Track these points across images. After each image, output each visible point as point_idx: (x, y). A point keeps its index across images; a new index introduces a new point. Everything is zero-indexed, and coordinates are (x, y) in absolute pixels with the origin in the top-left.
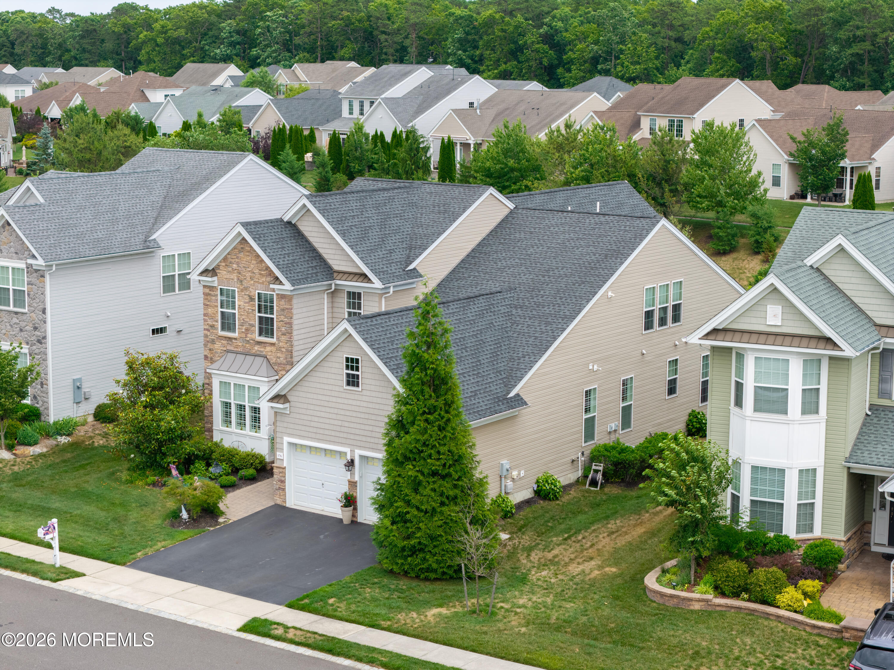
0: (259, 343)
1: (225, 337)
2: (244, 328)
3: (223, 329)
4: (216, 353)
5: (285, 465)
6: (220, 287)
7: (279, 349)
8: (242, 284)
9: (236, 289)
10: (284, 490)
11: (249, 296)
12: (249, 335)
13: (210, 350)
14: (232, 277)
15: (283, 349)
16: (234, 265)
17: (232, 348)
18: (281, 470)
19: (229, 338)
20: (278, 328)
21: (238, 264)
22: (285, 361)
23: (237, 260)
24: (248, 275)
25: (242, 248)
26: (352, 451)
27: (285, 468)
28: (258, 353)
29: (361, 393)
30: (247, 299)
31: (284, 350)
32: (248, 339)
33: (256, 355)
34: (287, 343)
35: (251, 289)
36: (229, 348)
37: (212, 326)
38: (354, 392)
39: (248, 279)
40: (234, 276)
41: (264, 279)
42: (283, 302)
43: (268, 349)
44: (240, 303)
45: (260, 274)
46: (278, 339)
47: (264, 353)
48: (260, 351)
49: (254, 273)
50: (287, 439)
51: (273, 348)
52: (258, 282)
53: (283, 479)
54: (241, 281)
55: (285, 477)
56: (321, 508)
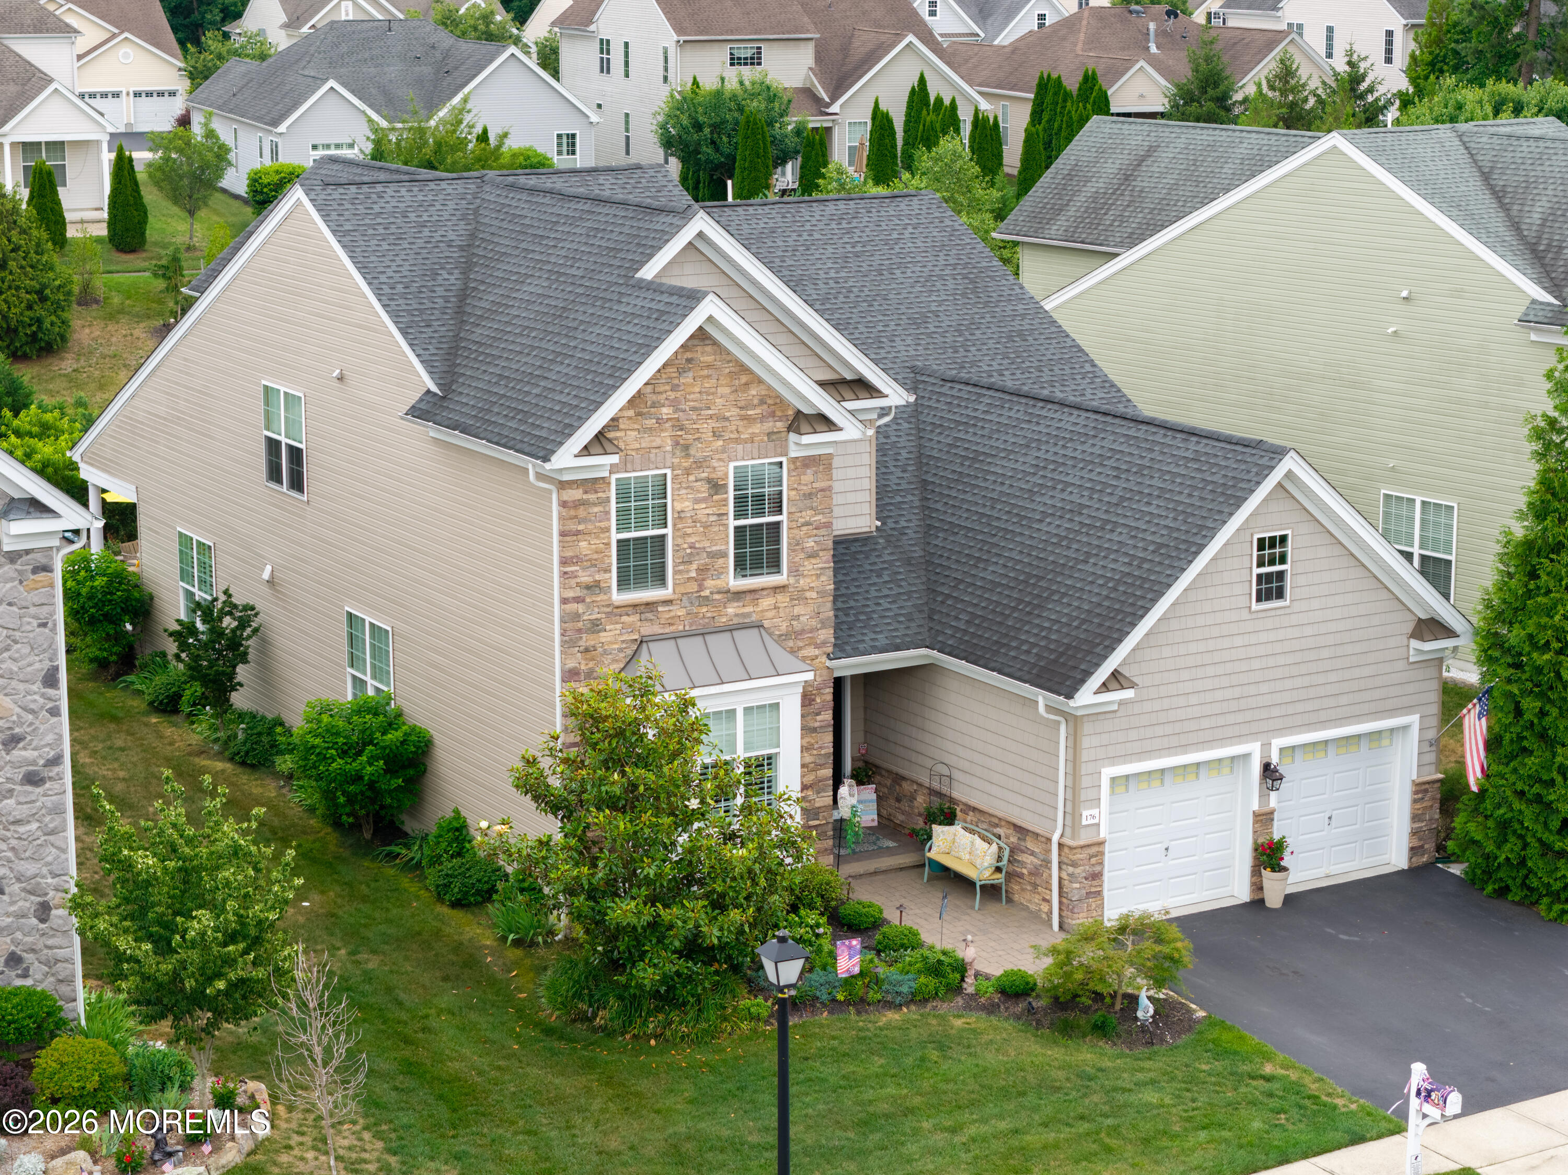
0: (738, 595)
1: (635, 606)
2: (694, 566)
3: (624, 583)
4: (605, 653)
5: (1102, 835)
6: (614, 477)
7: (799, 597)
8: (688, 456)
9: (668, 472)
11: (709, 480)
12: (709, 583)
13: (587, 650)
14: (658, 442)
15: (808, 594)
16: (664, 410)
17: (657, 629)
19: (647, 604)
20: (796, 545)
21: (675, 404)
22: (814, 623)
23: (672, 395)
24: (706, 427)
25: (689, 361)
26: (1266, 746)
27: (1101, 843)
28: (736, 621)
29: (1287, 611)
30: (703, 489)
31: (814, 595)
32: (706, 593)
33: (731, 629)
34: (818, 576)
35: (715, 463)
36: (647, 629)
37: (595, 587)
38: (1273, 613)
39: (709, 436)
40: (665, 439)
41: (757, 428)
42: (808, 476)
43: (766, 602)
44: (679, 507)
45: (743, 418)
46: (795, 571)
47: (754, 618)
48: (744, 615)
49: (726, 419)
50: (1108, 772)
51: (783, 599)
52: (737, 441)
54: (686, 448)
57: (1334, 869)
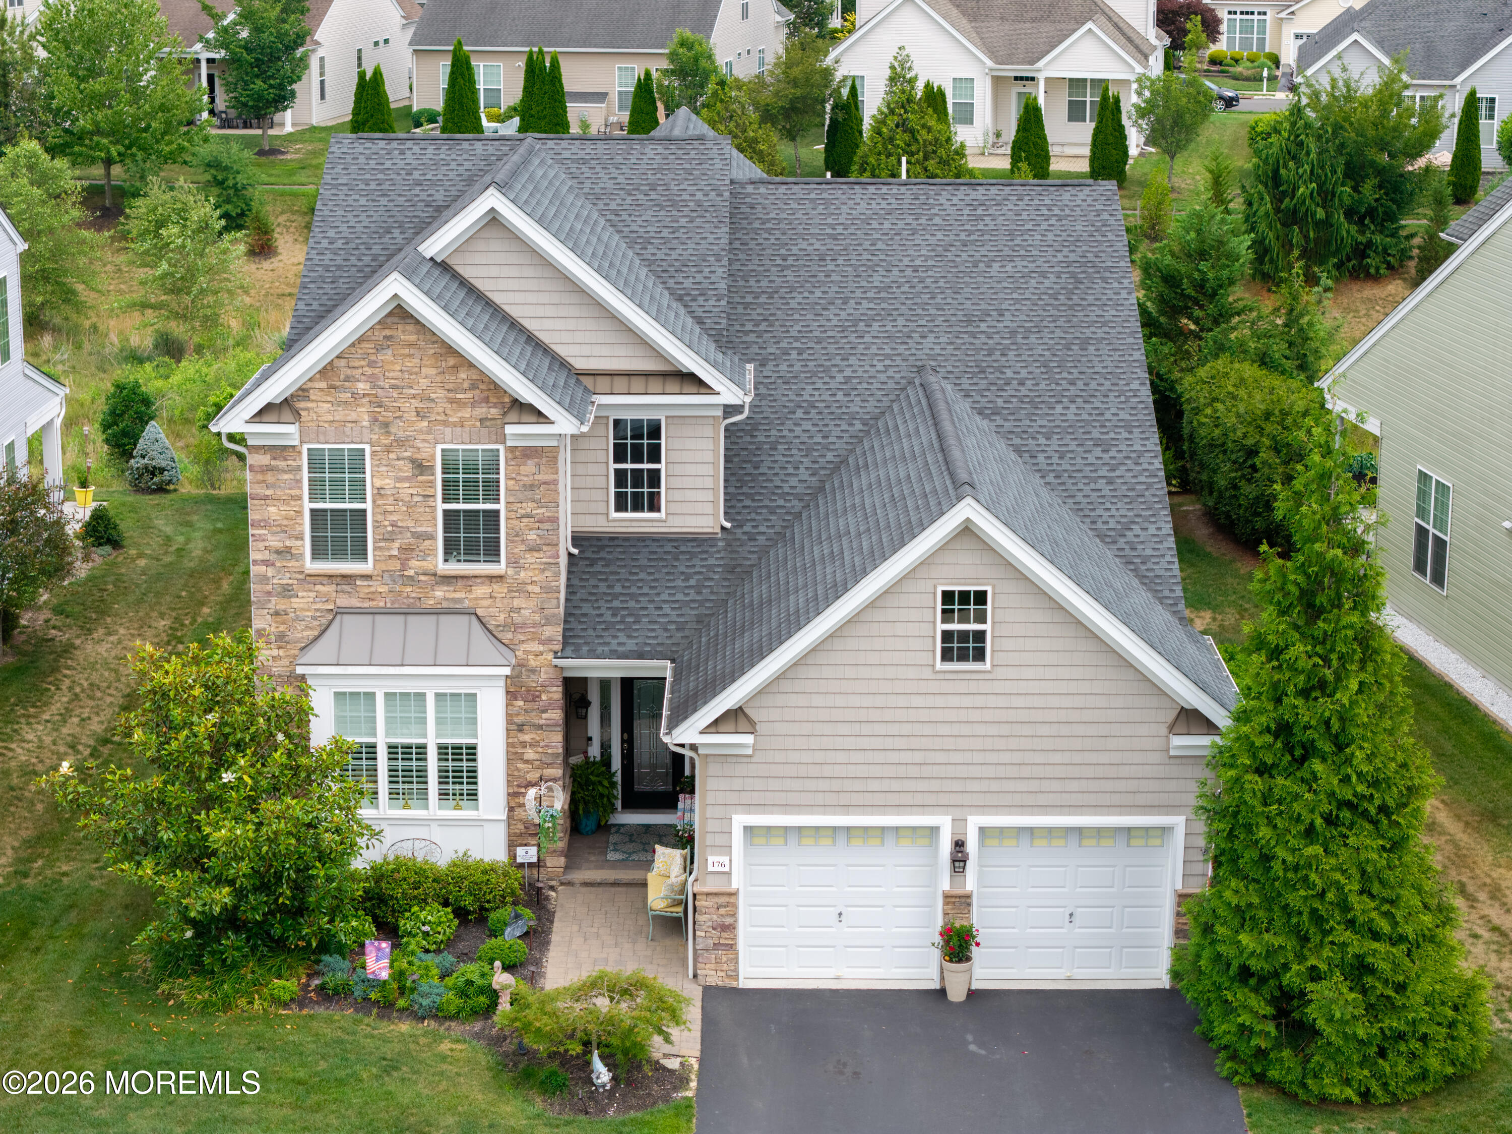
0: (448, 579)
1: (331, 577)
2: (397, 545)
3: (318, 553)
4: (297, 619)
5: (735, 886)
6: (306, 447)
7: (520, 589)
8: (388, 433)
9: (367, 448)
10: (731, 947)
11: (412, 460)
12: (413, 563)
13: (277, 614)
14: (353, 416)
15: (530, 588)
16: (361, 385)
17: (355, 602)
18: (722, 900)
19: (344, 576)
20: (514, 535)
21: (372, 380)
22: (537, 618)
23: (369, 371)
24: (409, 407)
25: (387, 338)
26: (960, 822)
27: (734, 894)
28: (445, 604)
29: (987, 676)
30: (407, 469)
31: (537, 589)
32: (411, 573)
33: (437, 612)
34: (542, 571)
35: (418, 443)
36: (343, 601)
37: (285, 552)
38: (968, 676)
39: (412, 416)
40: (363, 414)
41: (466, 413)
42: (530, 467)
43: (481, 591)
44: (378, 483)
45: (451, 401)
46: (513, 562)
47: (467, 603)
48: (454, 600)
49: (430, 400)
50: (740, 820)
51: (500, 589)
52: (445, 423)
53: (728, 920)
54: (386, 425)
55: (734, 915)
56: (832, 973)
57: (1078, 973)
